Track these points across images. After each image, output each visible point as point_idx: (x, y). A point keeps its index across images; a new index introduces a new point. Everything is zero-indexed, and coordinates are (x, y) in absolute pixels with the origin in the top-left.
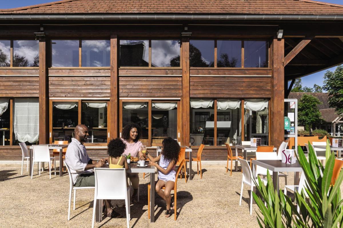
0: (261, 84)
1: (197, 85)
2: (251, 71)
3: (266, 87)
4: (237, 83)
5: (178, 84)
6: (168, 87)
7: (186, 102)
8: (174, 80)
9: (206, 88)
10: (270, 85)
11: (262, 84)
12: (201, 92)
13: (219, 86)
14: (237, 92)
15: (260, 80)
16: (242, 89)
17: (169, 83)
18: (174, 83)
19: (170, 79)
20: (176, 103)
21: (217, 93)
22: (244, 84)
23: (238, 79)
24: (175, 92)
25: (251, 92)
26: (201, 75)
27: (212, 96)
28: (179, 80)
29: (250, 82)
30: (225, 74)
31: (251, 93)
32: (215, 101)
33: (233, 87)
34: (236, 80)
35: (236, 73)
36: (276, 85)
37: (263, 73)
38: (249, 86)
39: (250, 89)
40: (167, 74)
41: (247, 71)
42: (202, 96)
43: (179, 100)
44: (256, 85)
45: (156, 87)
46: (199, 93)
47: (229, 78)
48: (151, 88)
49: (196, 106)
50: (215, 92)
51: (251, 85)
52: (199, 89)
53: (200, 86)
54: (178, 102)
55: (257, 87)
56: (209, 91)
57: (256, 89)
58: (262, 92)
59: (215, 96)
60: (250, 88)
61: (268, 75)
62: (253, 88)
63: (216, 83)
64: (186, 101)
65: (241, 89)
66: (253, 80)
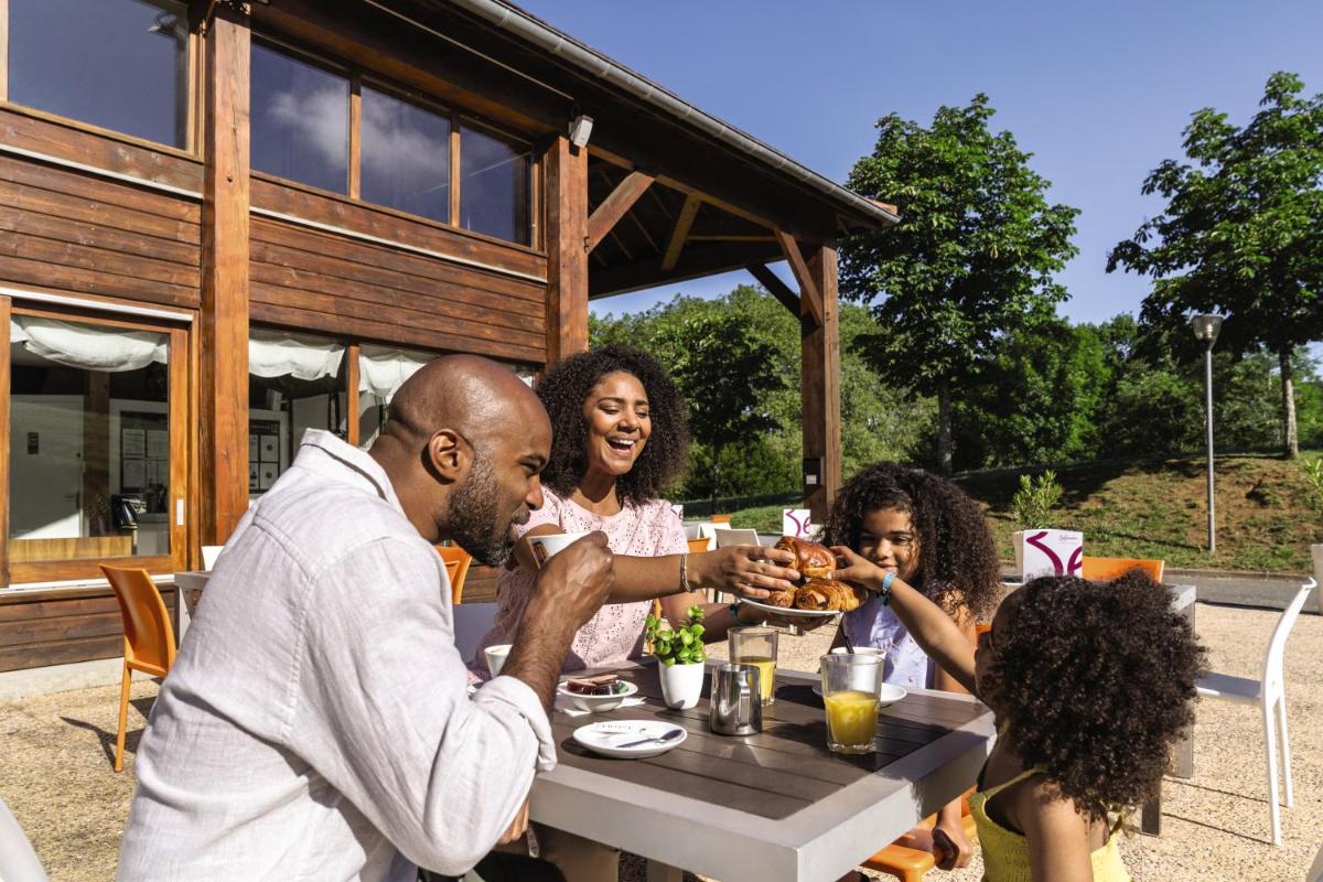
0: (517, 306)
1: (278, 261)
2: (488, 248)
3: (532, 322)
4: (441, 285)
5: (181, 236)
6: (121, 242)
7: (234, 338)
8: (160, 211)
9: (316, 284)
10: (542, 314)
11: (519, 306)
12: (299, 299)
13: (372, 287)
14: (438, 324)
15: (515, 288)
16: (458, 313)
17: (130, 223)
18: (157, 228)
19: (135, 199)
20: (164, 339)
21: (363, 314)
22: (465, 296)
23: (445, 270)
24: (165, 277)
25: (488, 332)
26: (299, 216)
27: (344, 326)
28: (188, 218)
29: (483, 290)
30: (396, 237)
31: (486, 337)
32: (354, 349)
33: (426, 300)
34: (437, 271)
35: (437, 243)
36: (568, 315)
37: (524, 263)
38: (481, 306)
39: (484, 319)
40: (117, 169)
41: (475, 245)
42: (298, 319)
43: (186, 325)
44: (500, 308)
45: (42, 228)
46: (291, 303)
47: (413, 259)
48: (12, 229)
49: (263, 366)
50: (357, 312)
51: (489, 305)
52: (287, 283)
53: (293, 271)
54: (177, 333)
55: (506, 314)
56: (332, 299)
57: (501, 321)
58: (521, 340)
59: (357, 328)
60: (485, 314)
61: (537, 276)
62: (491, 318)
63: (360, 271)
64: (234, 333)
65: (452, 314)
66: (492, 283)
